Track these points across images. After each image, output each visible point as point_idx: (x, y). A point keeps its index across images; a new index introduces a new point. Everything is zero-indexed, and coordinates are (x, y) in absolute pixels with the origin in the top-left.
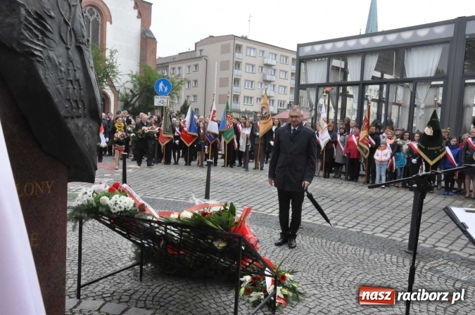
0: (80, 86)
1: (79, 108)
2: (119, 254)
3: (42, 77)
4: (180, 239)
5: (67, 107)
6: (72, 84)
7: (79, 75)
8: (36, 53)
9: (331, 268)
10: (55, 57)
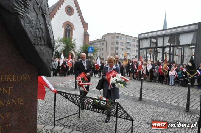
0: (42, 31)
1: (41, 41)
4: (93, 104)
5: (35, 40)
6: (39, 30)
7: (43, 26)
8: (20, 13)
9: (155, 117)
10: (30, 17)
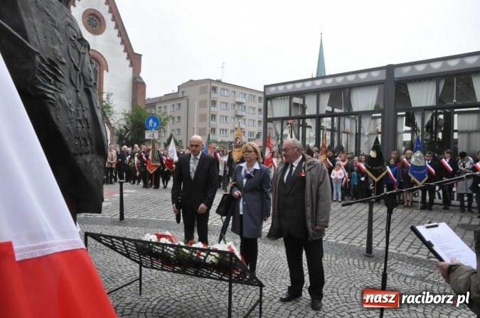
0: (88, 125)
1: (87, 145)
2: (120, 271)
3: (54, 117)
4: (176, 257)
5: (76, 145)
6: (81, 123)
7: (88, 115)
8: (48, 95)
10: (66, 99)
